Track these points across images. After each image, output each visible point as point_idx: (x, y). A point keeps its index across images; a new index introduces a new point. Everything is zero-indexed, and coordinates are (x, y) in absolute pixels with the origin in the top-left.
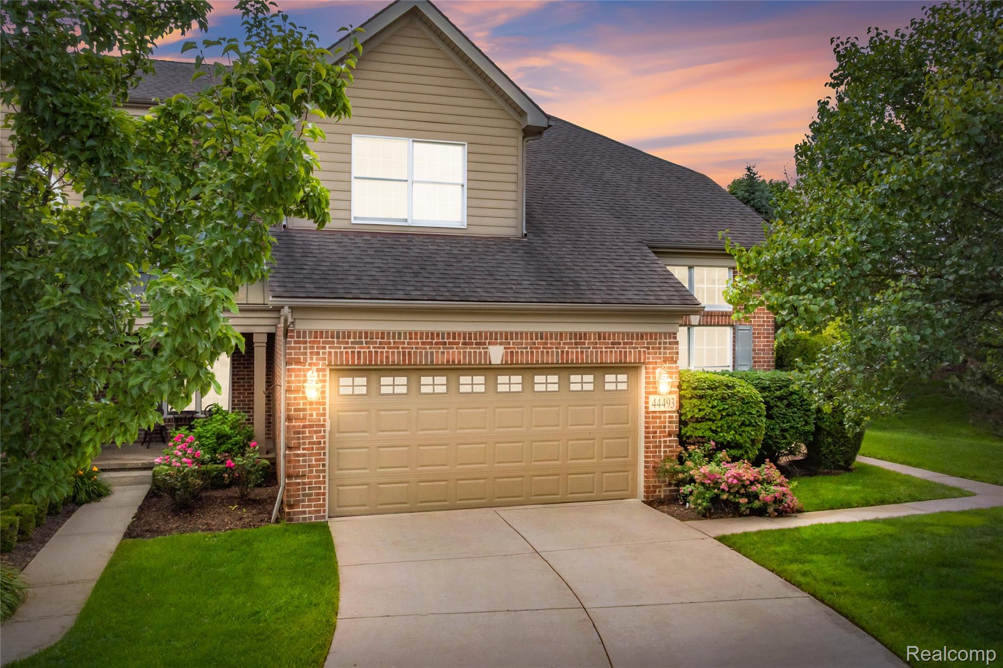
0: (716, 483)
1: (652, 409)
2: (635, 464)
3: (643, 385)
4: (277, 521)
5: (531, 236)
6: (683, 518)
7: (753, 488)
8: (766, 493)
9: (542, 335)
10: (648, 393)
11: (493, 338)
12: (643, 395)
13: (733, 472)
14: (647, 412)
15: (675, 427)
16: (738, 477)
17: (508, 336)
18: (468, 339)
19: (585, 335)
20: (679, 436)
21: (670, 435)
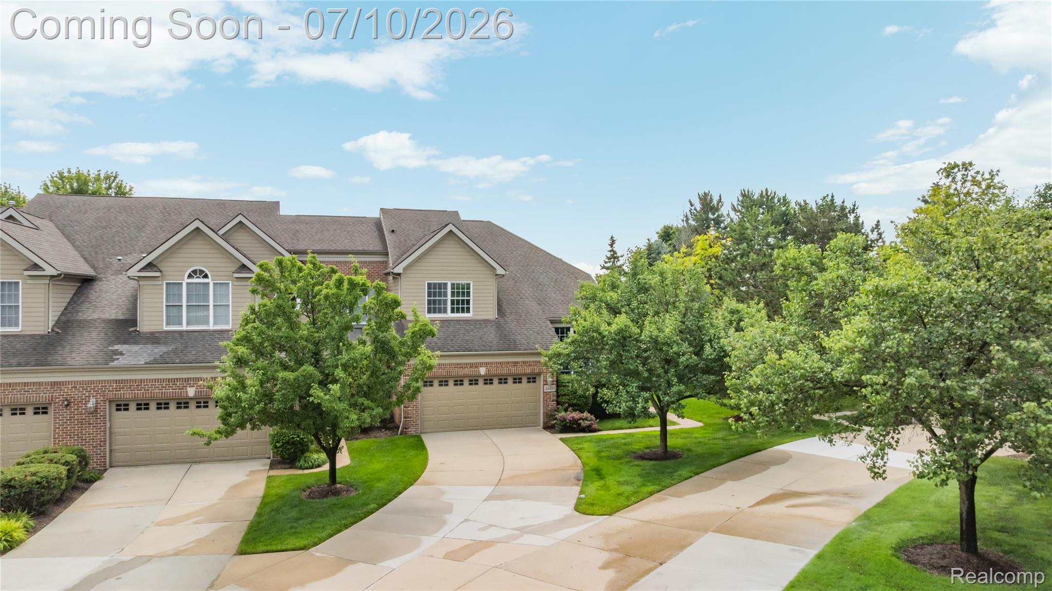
0: (565, 420)
1: (545, 391)
2: (539, 413)
3: (542, 381)
4: (400, 435)
5: (500, 318)
6: (552, 433)
7: (579, 422)
8: (584, 424)
9: (501, 363)
10: (544, 385)
11: (481, 364)
12: (542, 385)
13: (571, 415)
14: (544, 392)
15: (555, 398)
16: (573, 417)
17: (487, 364)
18: (471, 365)
19: (518, 362)
20: (557, 401)
21: (553, 401)
